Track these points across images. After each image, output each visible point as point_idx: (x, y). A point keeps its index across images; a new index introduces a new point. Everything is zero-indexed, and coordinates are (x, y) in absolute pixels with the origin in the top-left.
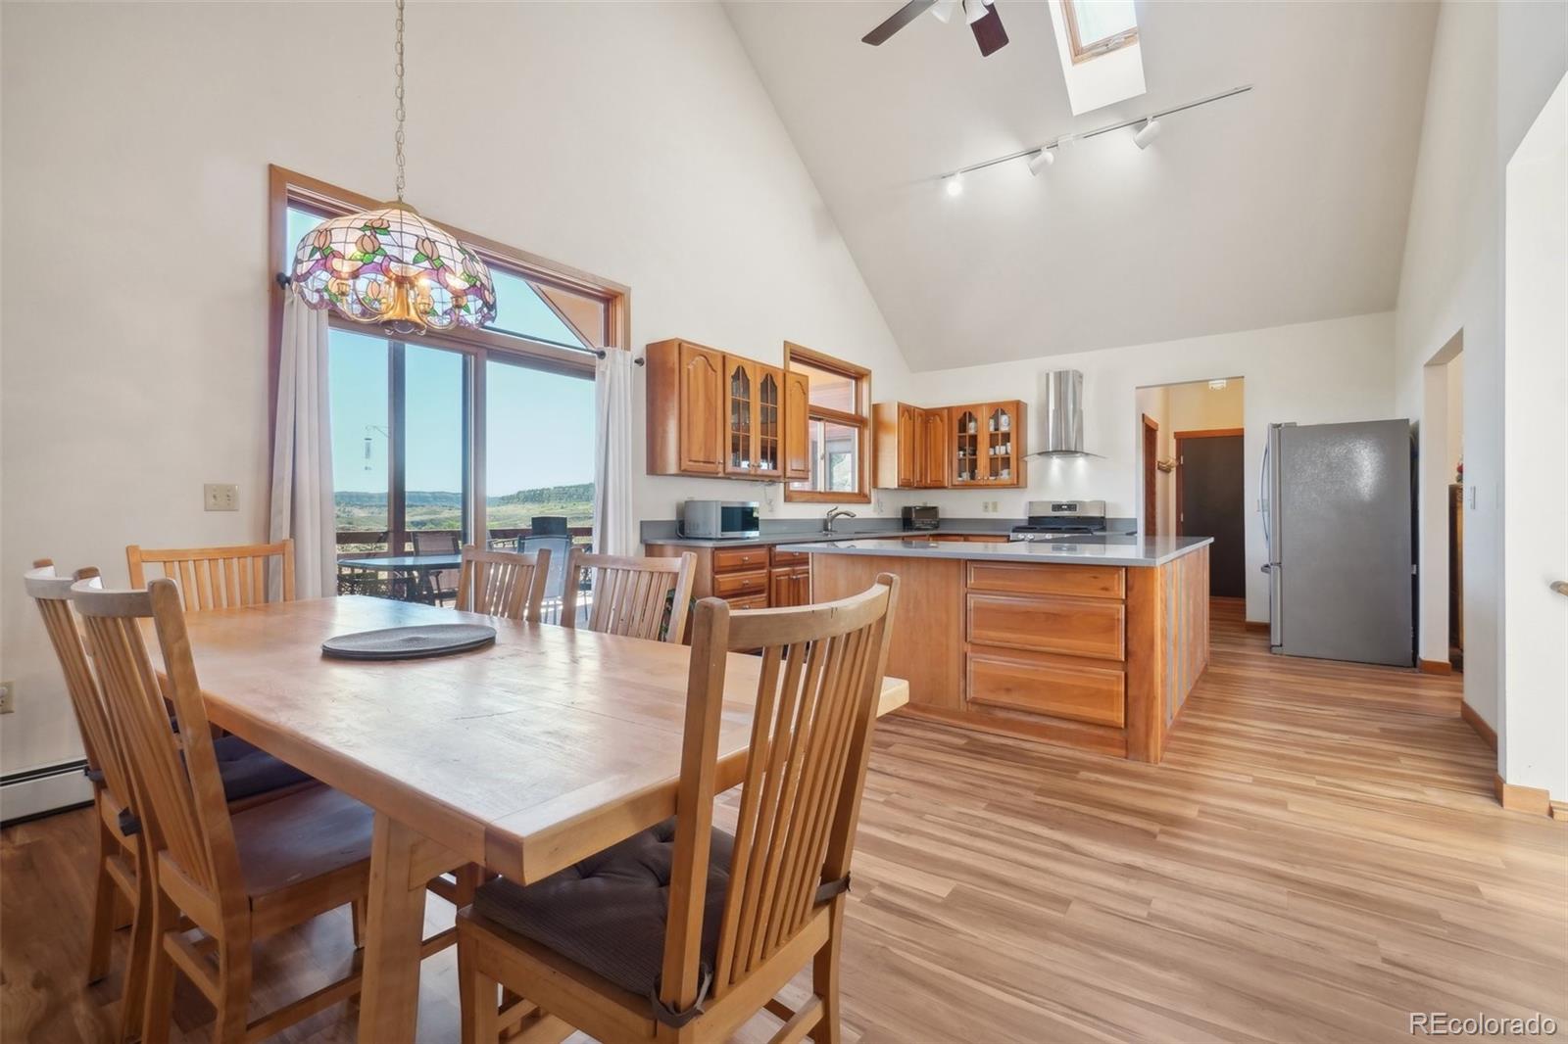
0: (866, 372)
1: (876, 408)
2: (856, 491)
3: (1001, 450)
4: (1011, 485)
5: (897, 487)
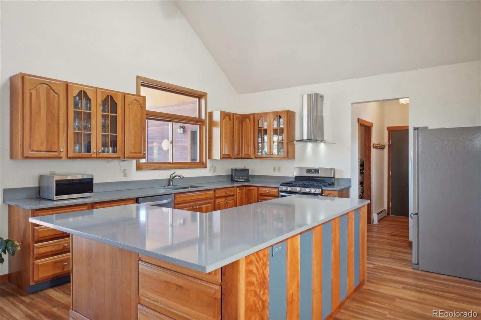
0: (205, 94)
1: (209, 114)
2: (198, 160)
4: (284, 158)
5: (220, 159)
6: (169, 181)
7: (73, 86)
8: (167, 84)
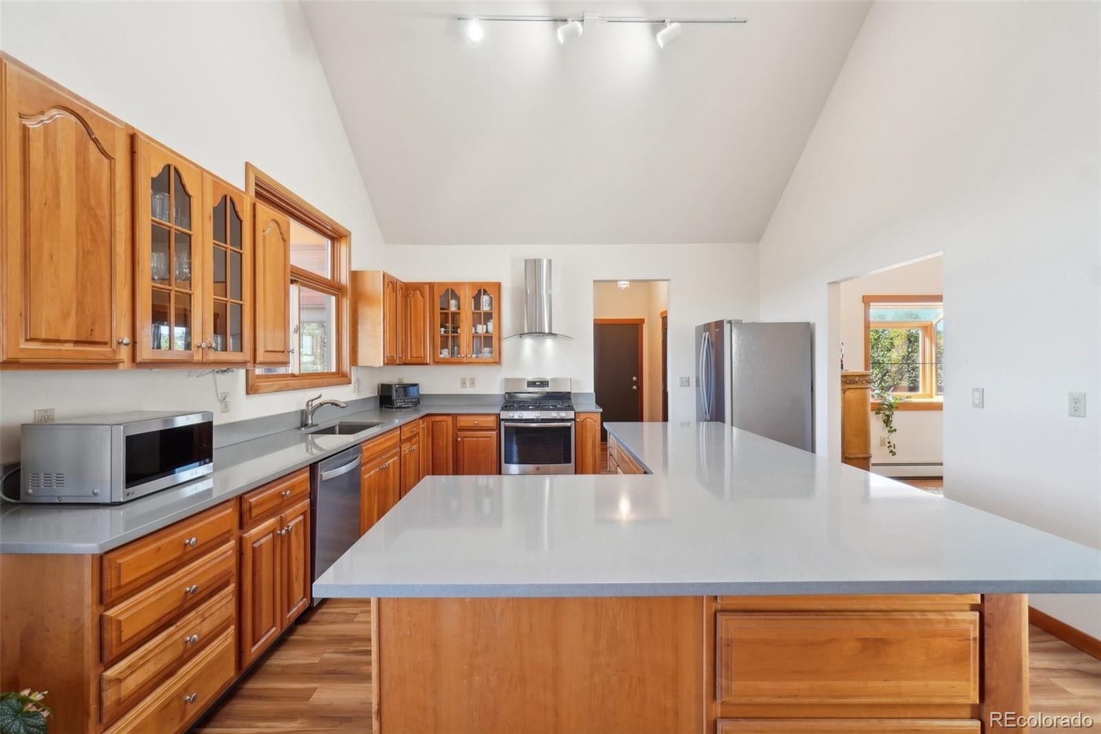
0: (345, 233)
1: (355, 275)
2: (334, 369)
3: (481, 329)
4: (494, 363)
5: (382, 365)
6: (303, 414)
7: (148, 144)
8: (298, 198)
